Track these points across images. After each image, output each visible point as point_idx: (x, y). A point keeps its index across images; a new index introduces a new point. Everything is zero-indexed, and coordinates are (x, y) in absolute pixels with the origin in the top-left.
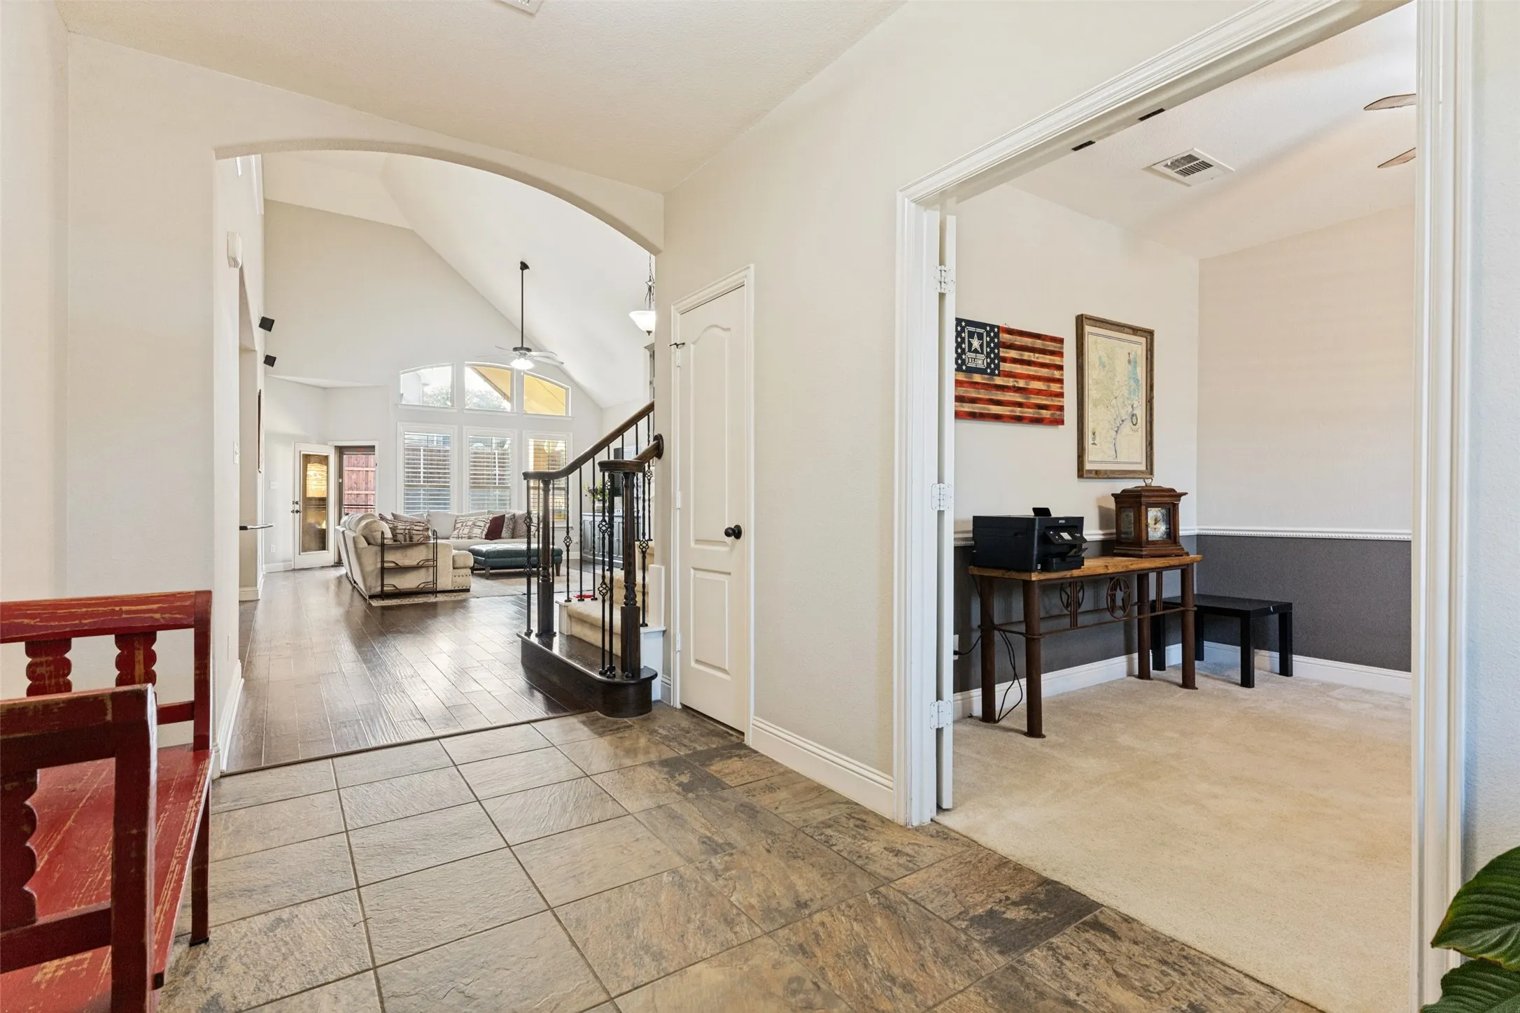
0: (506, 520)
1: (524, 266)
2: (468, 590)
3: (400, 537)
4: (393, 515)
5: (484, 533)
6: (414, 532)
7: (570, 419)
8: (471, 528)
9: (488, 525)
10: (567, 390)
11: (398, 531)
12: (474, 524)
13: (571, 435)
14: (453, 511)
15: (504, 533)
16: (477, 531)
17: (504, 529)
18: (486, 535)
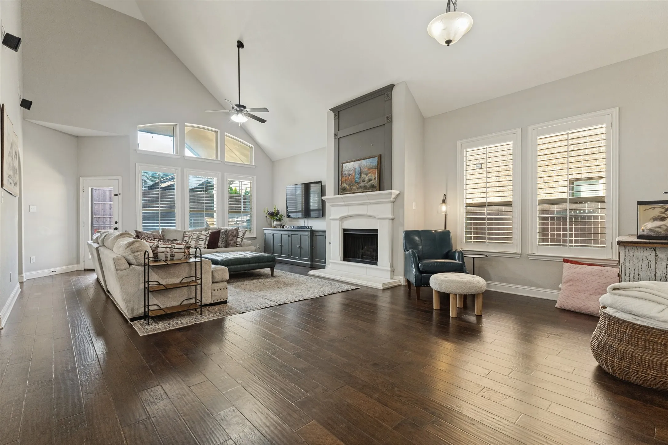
0: (221, 235)
1: (240, 45)
2: (225, 302)
3: (162, 256)
4: (136, 231)
5: (206, 244)
6: (176, 250)
7: (254, 167)
8: (197, 241)
9: (208, 238)
10: (251, 148)
11: (159, 250)
12: (198, 237)
13: (255, 177)
14: (178, 227)
15: (220, 244)
16: (201, 243)
17: (220, 241)
18: (207, 245)
